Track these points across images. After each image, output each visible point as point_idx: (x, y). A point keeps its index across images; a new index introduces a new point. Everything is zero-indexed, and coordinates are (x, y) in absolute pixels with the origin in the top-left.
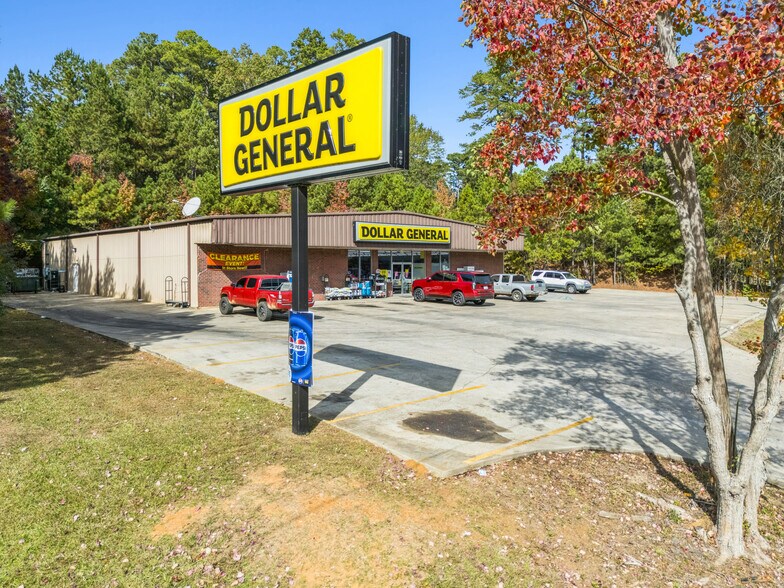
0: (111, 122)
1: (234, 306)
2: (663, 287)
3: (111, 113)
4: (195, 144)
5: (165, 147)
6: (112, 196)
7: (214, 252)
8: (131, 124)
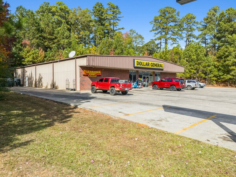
0: (36, 30)
1: (97, 89)
2: (224, 86)
3: (36, 26)
4: (63, 38)
5: (54, 39)
6: (37, 54)
7: (85, 70)
8: (42, 31)
